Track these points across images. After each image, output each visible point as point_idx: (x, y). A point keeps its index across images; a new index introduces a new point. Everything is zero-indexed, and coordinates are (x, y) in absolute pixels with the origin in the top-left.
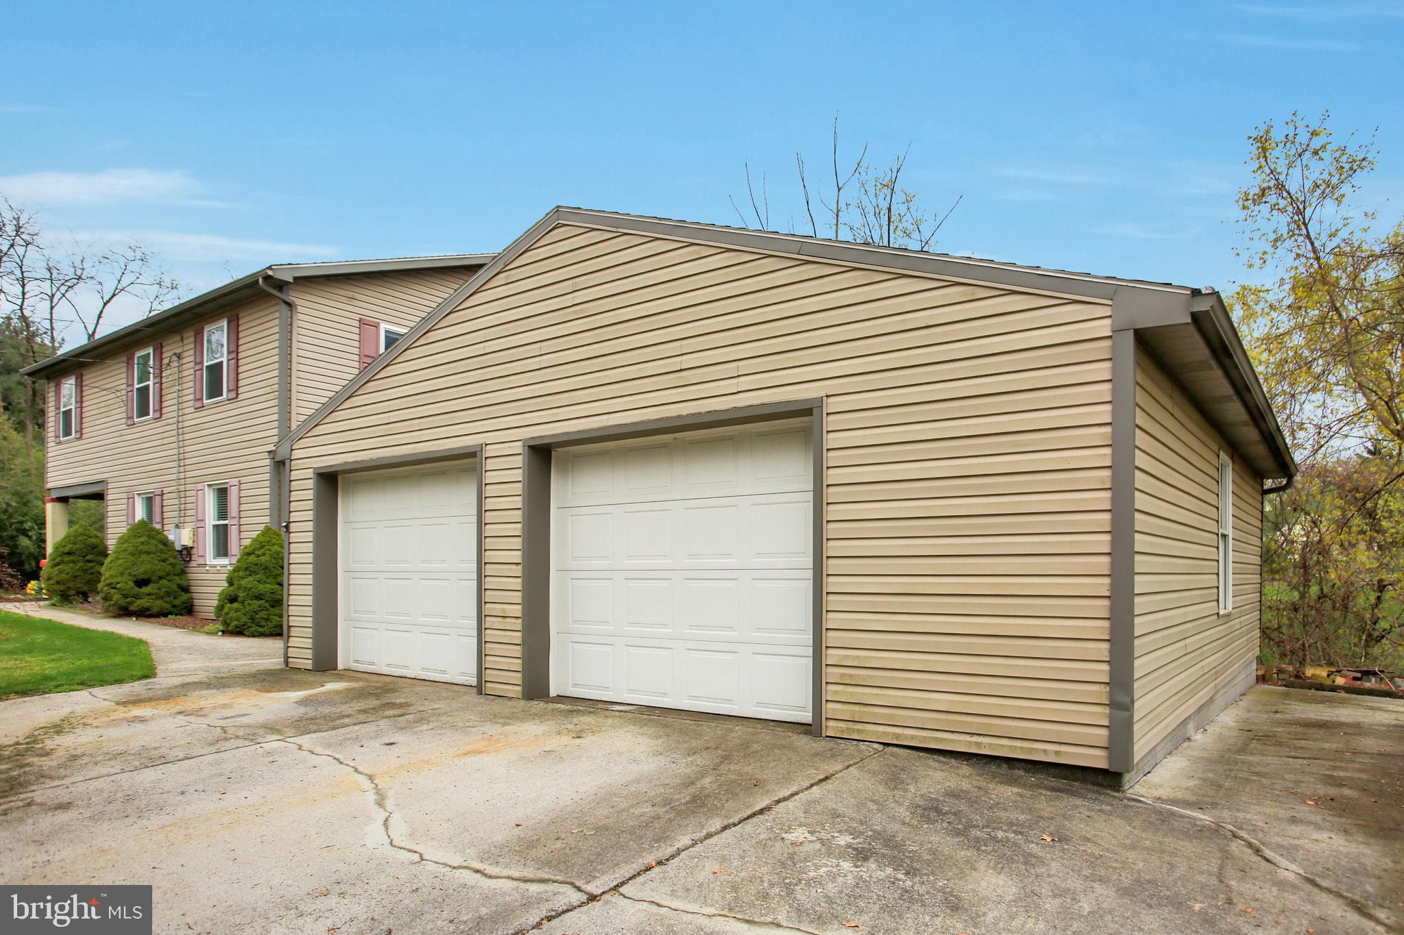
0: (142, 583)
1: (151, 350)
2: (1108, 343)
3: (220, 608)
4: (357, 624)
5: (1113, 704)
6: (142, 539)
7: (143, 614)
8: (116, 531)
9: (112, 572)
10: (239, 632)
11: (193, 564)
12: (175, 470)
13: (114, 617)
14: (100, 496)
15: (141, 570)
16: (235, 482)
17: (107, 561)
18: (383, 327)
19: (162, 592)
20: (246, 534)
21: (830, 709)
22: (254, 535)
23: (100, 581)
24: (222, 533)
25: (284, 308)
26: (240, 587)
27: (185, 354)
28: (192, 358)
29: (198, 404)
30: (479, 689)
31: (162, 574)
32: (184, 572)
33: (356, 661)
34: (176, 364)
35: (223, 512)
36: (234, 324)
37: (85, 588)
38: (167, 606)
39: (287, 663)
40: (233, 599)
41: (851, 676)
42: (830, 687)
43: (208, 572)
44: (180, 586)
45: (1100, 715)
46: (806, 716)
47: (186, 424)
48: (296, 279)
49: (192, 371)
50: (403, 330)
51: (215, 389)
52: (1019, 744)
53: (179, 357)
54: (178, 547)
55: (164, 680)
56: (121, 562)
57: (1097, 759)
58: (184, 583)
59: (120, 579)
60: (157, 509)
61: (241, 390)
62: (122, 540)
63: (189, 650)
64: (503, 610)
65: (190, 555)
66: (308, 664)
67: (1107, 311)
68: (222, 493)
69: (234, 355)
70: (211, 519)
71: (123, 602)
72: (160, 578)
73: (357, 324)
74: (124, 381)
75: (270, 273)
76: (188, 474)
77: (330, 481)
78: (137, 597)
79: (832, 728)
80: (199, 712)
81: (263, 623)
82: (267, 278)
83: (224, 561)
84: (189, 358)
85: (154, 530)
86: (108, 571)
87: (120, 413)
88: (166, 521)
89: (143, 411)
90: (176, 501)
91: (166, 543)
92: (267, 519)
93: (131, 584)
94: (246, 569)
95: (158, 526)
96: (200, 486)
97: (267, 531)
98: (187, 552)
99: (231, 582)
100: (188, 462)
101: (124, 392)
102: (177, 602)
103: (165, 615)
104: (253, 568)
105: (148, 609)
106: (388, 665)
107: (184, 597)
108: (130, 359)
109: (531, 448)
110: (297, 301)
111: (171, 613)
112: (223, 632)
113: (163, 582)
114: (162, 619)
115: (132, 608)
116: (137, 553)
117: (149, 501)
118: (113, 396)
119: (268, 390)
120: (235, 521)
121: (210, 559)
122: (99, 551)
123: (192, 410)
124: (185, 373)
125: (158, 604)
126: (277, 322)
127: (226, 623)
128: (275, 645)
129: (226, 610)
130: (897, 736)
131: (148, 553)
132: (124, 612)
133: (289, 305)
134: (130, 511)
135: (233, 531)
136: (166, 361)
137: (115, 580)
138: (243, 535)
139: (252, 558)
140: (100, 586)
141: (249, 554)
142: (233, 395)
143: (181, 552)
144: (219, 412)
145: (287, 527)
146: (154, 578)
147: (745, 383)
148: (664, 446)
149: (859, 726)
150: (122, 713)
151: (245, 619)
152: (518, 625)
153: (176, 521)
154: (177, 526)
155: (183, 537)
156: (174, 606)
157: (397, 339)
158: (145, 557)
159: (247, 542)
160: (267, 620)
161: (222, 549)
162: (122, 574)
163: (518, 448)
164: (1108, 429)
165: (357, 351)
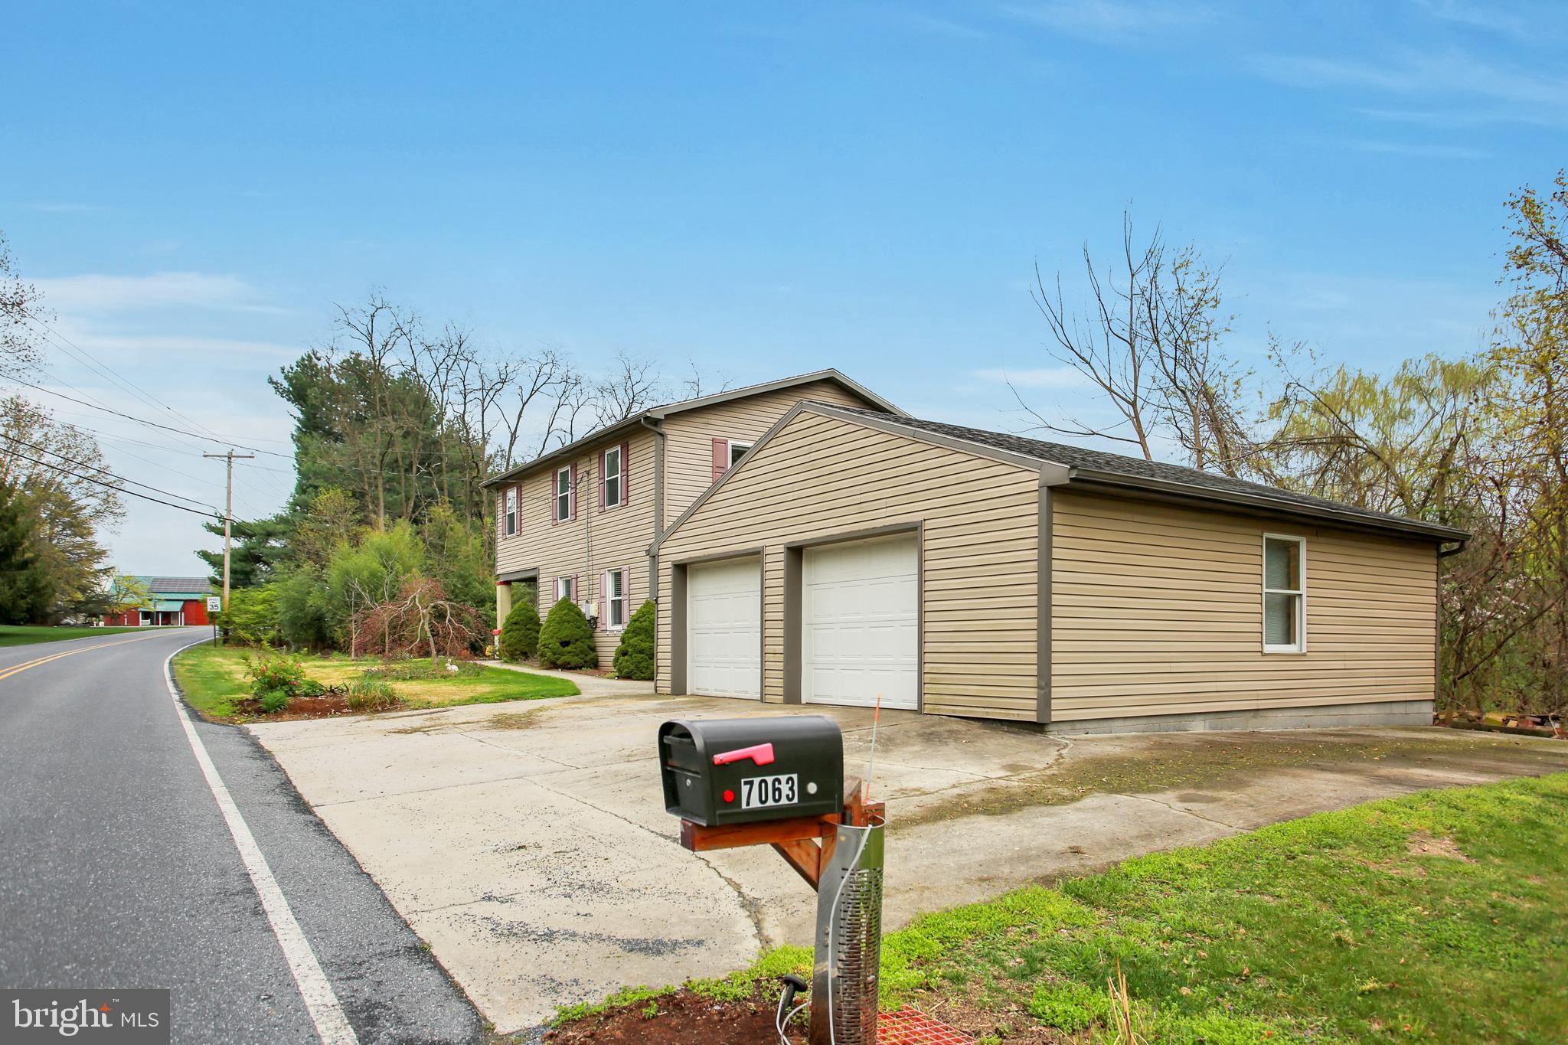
0: (565, 644)
1: (568, 468)
2: (1036, 493)
3: (616, 660)
4: (699, 664)
5: (1039, 687)
6: (565, 612)
7: (566, 667)
8: (545, 608)
9: (546, 636)
10: (628, 677)
11: (598, 630)
12: (586, 559)
13: (547, 669)
14: (532, 581)
15: (564, 634)
16: (626, 567)
17: (542, 628)
18: (731, 442)
19: (578, 651)
20: (634, 604)
21: (927, 698)
22: (638, 607)
23: (537, 643)
24: (617, 606)
25: (659, 438)
26: (629, 645)
27: (592, 472)
28: (597, 474)
29: (602, 509)
30: (762, 700)
31: (577, 637)
32: (591, 637)
33: (697, 689)
34: (586, 479)
35: (618, 591)
36: (625, 449)
37: (527, 650)
38: (582, 661)
39: (656, 691)
40: (625, 654)
41: (935, 678)
42: (926, 685)
43: (608, 636)
44: (589, 646)
45: (1033, 693)
46: (915, 706)
47: (593, 524)
48: (665, 416)
49: (596, 484)
50: (750, 444)
51: (613, 499)
52: (1003, 711)
53: (588, 473)
54: (588, 618)
55: (584, 696)
56: (551, 628)
57: (1032, 717)
58: (592, 645)
59: (551, 641)
60: (573, 588)
61: (630, 499)
62: (552, 613)
63: (598, 685)
64: (775, 649)
65: (596, 623)
66: (668, 691)
67: (1036, 476)
68: (618, 576)
69: (625, 473)
70: (610, 596)
71: (553, 658)
72: (577, 640)
73: (710, 443)
74: (551, 491)
75: (649, 414)
76: (595, 562)
77: (682, 570)
78: (562, 654)
79: (927, 709)
80: (606, 706)
81: (644, 670)
82: (647, 418)
83: (619, 627)
84: (595, 474)
85: (572, 604)
86: (542, 637)
87: (548, 516)
88: (579, 598)
89: (564, 515)
90: (586, 583)
91: (580, 614)
92: (647, 595)
93: (558, 644)
94: (633, 632)
95: (574, 602)
96: (602, 571)
97: (648, 603)
98: (594, 620)
99: (623, 641)
100: (594, 553)
101: (550, 500)
102: (587, 658)
103: (580, 668)
104: (638, 631)
105: (569, 664)
106: (716, 690)
107: (592, 655)
108: (555, 474)
109: (788, 548)
110: (667, 432)
111: (583, 666)
112: (618, 677)
113: (579, 643)
114: (578, 670)
115: (559, 662)
116: (561, 622)
117: (568, 583)
118: (543, 502)
119: (648, 499)
120: (626, 597)
121: (610, 627)
122: (533, 621)
123: (597, 513)
124: (592, 486)
125: (575, 660)
126: (653, 448)
127: (620, 671)
128: (651, 684)
129: (620, 661)
130: (954, 711)
131: (569, 622)
132: (554, 666)
133: (662, 435)
134: (555, 591)
135: (625, 605)
136: (579, 477)
137: (547, 642)
138: (632, 607)
139: (637, 623)
140: (538, 646)
141: (635, 621)
142: (625, 502)
143: (589, 621)
144: (616, 515)
145: (656, 600)
146: (572, 640)
147: (890, 511)
148: (859, 547)
149: (938, 707)
150: (567, 706)
151: (632, 667)
152: (781, 658)
153: (586, 597)
154: (587, 602)
155: (590, 610)
156: (586, 662)
157: (745, 452)
158: (566, 624)
159: (634, 613)
160: (647, 668)
161: (618, 619)
162: (552, 637)
163: (781, 549)
164: (1036, 540)
165: (710, 464)
